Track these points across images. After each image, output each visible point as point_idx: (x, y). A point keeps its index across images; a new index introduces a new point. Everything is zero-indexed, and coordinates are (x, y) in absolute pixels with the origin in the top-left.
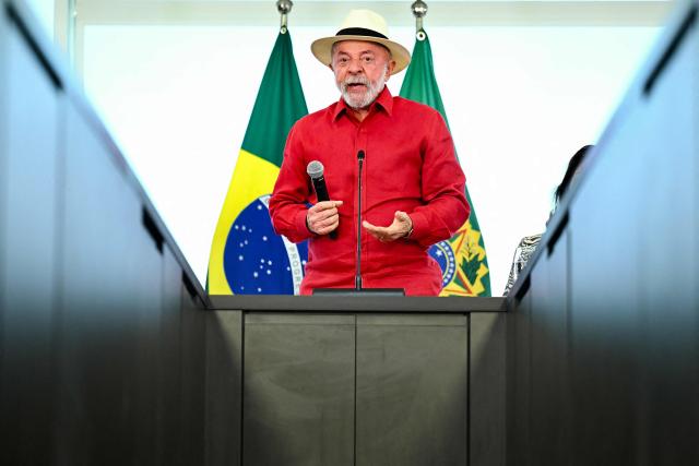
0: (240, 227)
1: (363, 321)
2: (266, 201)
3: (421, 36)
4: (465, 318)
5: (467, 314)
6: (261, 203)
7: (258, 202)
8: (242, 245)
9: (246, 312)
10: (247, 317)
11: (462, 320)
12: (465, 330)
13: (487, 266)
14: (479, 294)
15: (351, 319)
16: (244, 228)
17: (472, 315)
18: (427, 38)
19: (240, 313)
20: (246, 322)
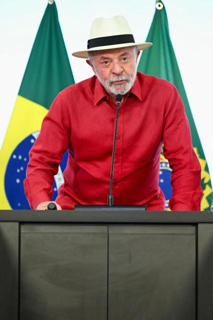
0: (17, 156)
1: (113, 230)
2: (36, 136)
3: (159, 6)
4: (194, 228)
5: (195, 224)
6: (34, 138)
7: (31, 137)
8: (18, 171)
9: (21, 223)
10: (23, 227)
11: (191, 229)
12: (194, 237)
13: (211, 186)
14: (206, 209)
15: (104, 229)
16: (20, 157)
17: (199, 225)
18: (164, 7)
19: (17, 224)
20: (22, 231)
